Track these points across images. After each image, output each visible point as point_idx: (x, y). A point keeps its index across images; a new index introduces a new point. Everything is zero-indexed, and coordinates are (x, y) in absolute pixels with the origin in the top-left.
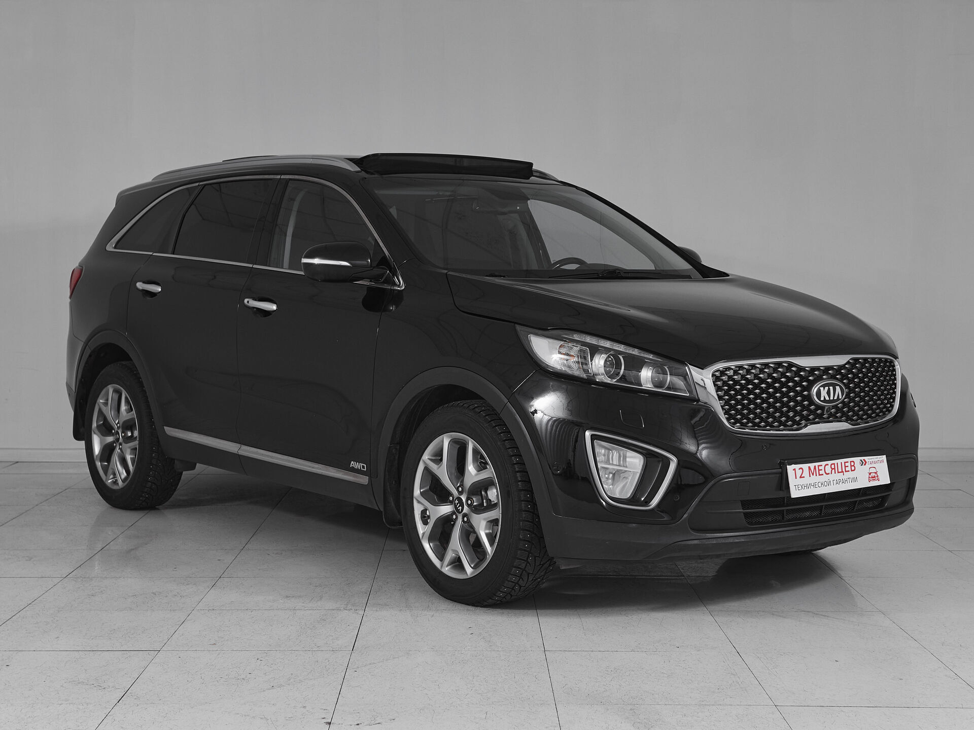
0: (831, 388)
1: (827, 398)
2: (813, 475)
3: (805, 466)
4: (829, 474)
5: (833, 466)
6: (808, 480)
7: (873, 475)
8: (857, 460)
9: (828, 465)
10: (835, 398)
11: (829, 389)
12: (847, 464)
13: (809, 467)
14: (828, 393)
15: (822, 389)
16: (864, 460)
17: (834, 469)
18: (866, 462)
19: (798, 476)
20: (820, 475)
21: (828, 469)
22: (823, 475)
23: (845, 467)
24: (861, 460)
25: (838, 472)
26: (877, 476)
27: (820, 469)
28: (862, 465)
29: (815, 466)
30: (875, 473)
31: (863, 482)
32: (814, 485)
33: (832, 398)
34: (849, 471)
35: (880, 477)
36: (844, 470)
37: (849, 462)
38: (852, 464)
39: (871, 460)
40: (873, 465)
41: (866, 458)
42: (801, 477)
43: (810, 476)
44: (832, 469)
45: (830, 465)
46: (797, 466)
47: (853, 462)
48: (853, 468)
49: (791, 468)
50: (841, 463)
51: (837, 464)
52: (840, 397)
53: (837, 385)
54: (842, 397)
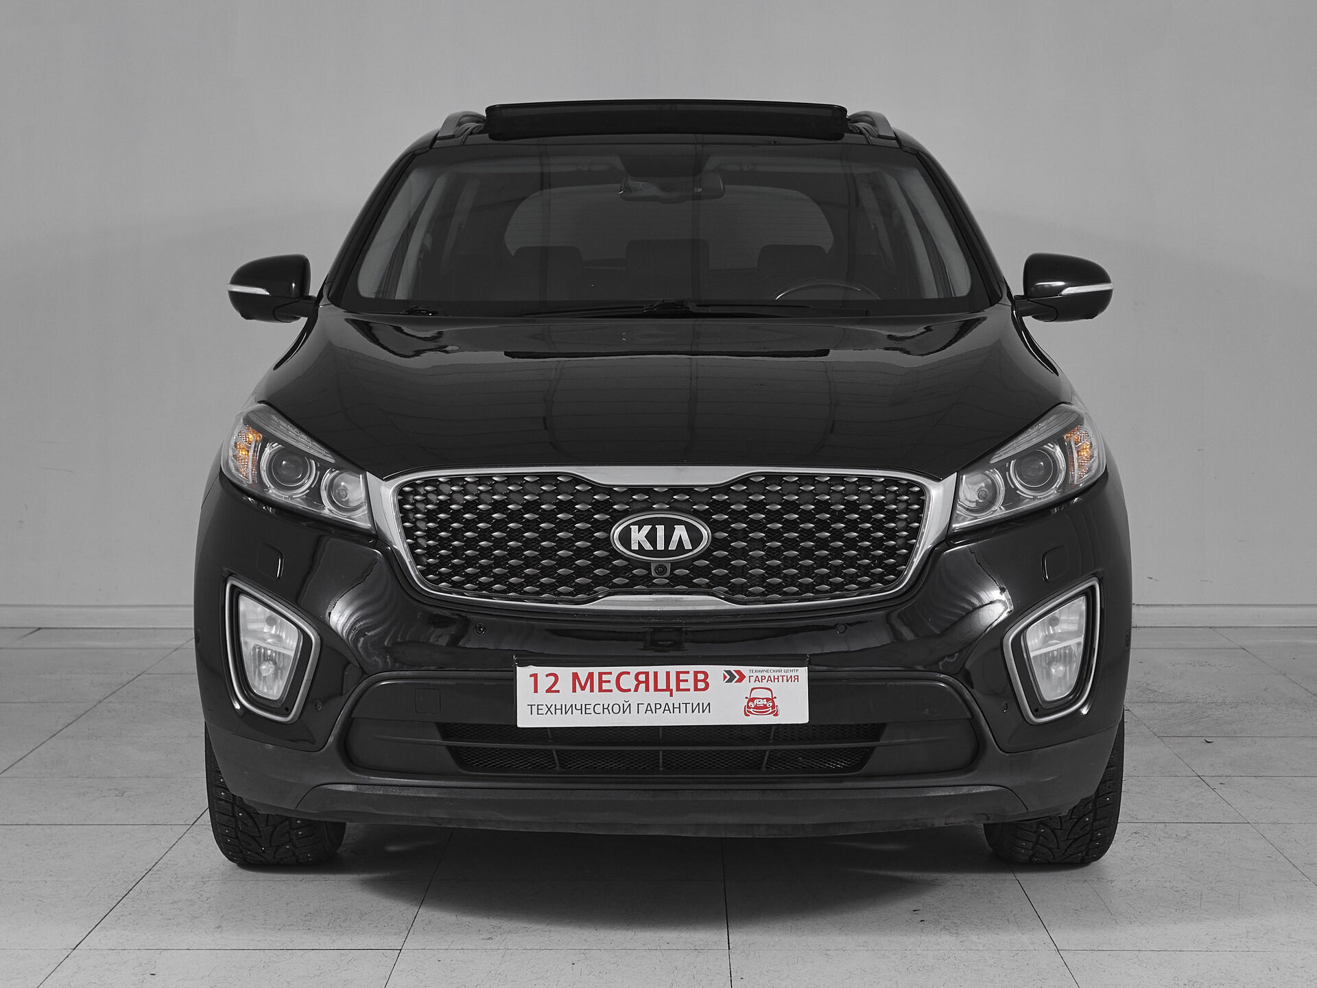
0: (662, 528)
1: (648, 547)
2: (582, 688)
3: (565, 673)
4: (629, 690)
5: (642, 678)
6: (568, 698)
7: (760, 703)
8: (716, 672)
9: (628, 674)
10: (673, 547)
11: (654, 528)
12: (683, 677)
13: (575, 674)
14: (651, 537)
15: (634, 528)
16: (738, 671)
17: (646, 683)
18: (743, 676)
19: (543, 687)
20: (601, 690)
22: (611, 691)
23: (679, 681)
24: (729, 672)
25: (656, 689)
26: (773, 707)
27: (604, 678)
28: (730, 681)
29: (591, 675)
30: (768, 700)
31: (728, 715)
32: (584, 709)
33: (661, 546)
34: (689, 690)
35: (780, 713)
36: (673, 686)
37: (692, 674)
38: (701, 676)
39: (760, 675)
40: (764, 684)
41: (745, 670)
42: (549, 691)
43: (574, 690)
44: (639, 682)
45: (633, 674)
46: (543, 670)
47: (705, 673)
48: (701, 685)
49: (523, 674)
50: (668, 674)
51: (656, 674)
52: (688, 546)
53: (680, 522)
54: (694, 547)
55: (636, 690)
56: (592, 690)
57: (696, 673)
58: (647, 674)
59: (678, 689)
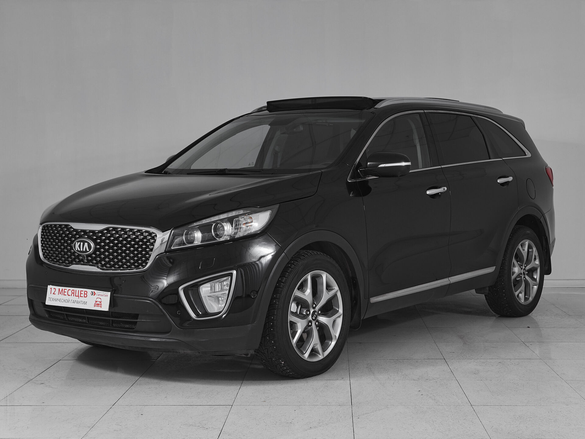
0: (82, 243)
1: (79, 250)
2: (60, 294)
3: (57, 288)
5: (73, 292)
6: (57, 296)
7: (98, 303)
8: (89, 291)
9: (70, 290)
10: (84, 250)
11: (80, 244)
12: (82, 292)
13: (59, 289)
14: (80, 246)
15: (76, 243)
16: (94, 292)
17: (74, 293)
18: (95, 294)
19: (52, 293)
20: (64, 295)
21: (70, 293)
22: (66, 295)
23: (81, 293)
24: (92, 292)
25: (76, 296)
27: (65, 291)
28: (92, 295)
29: (62, 289)
30: (100, 302)
31: (90, 306)
32: (60, 300)
33: (82, 250)
34: (82, 297)
35: (102, 306)
36: (79, 295)
37: (84, 291)
39: (99, 293)
40: (100, 297)
41: (96, 291)
42: (53, 294)
43: (58, 294)
44: (72, 293)
45: (71, 290)
46: (53, 287)
47: (87, 292)
48: (86, 296)
49: (49, 287)
50: (79, 291)
51: (76, 290)
52: (88, 250)
53: (87, 242)
54: (90, 250)
55: (71, 296)
56: (62, 295)
57: (85, 291)
58: (74, 290)
59: (80, 296)
